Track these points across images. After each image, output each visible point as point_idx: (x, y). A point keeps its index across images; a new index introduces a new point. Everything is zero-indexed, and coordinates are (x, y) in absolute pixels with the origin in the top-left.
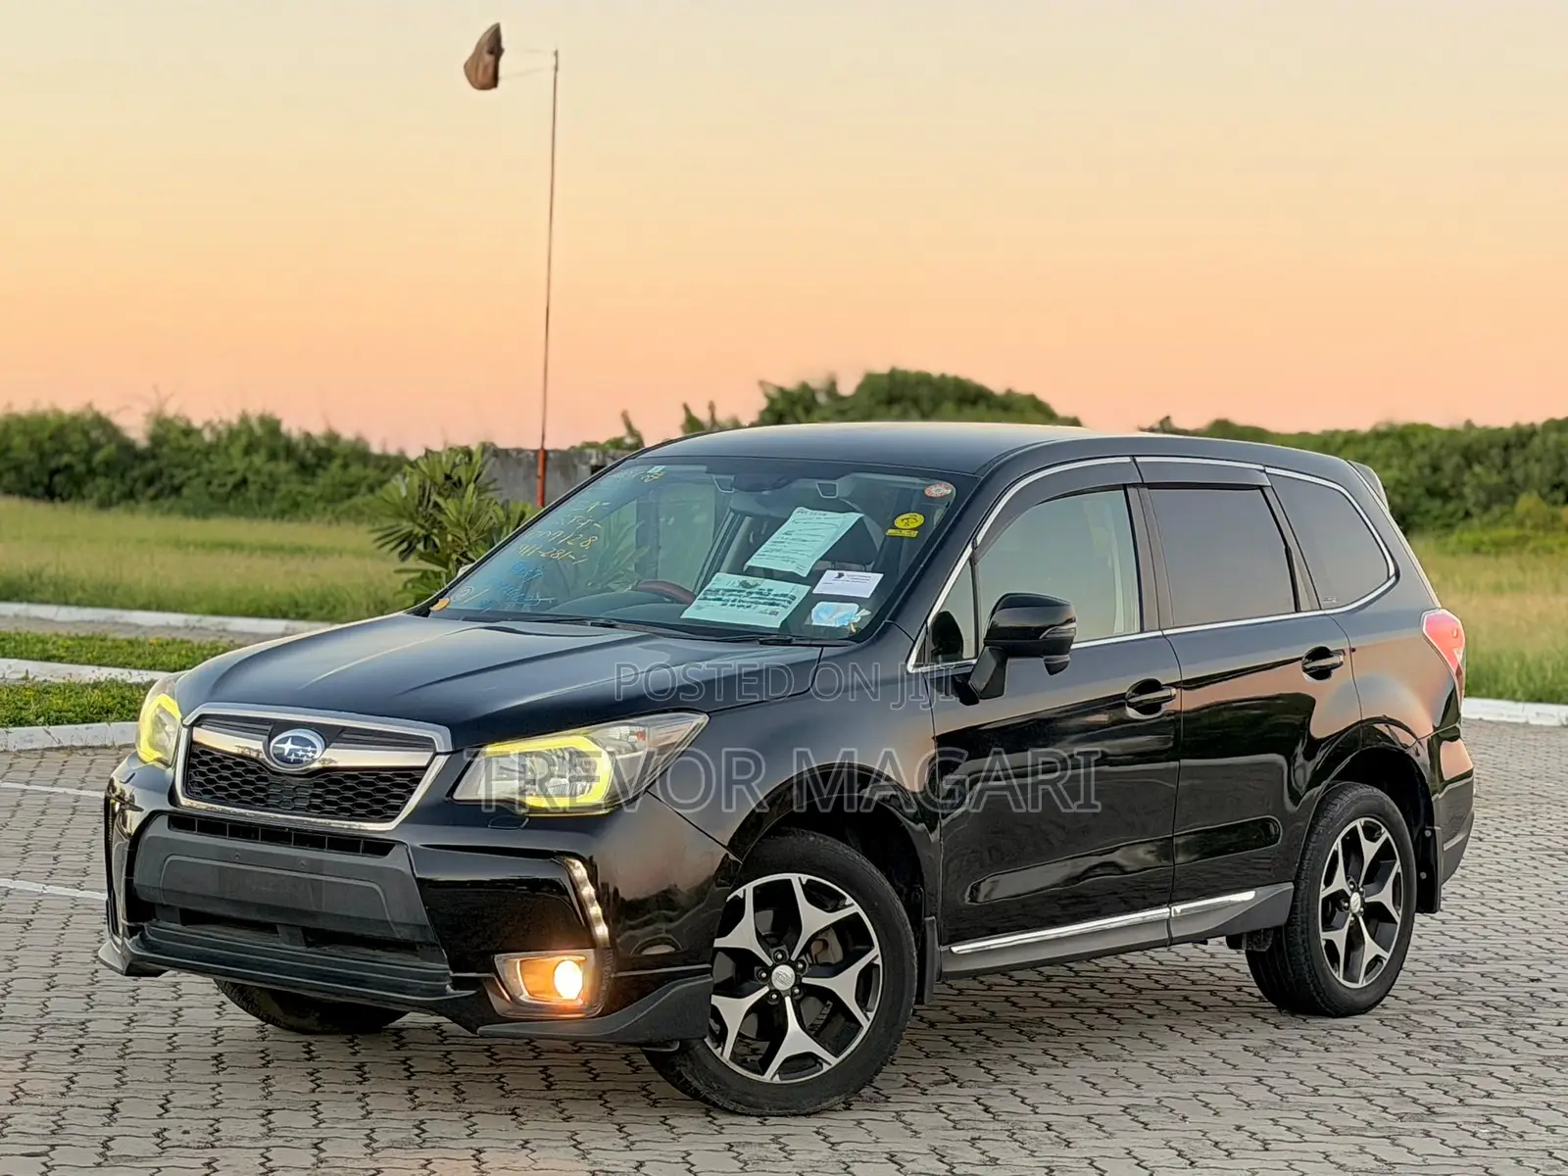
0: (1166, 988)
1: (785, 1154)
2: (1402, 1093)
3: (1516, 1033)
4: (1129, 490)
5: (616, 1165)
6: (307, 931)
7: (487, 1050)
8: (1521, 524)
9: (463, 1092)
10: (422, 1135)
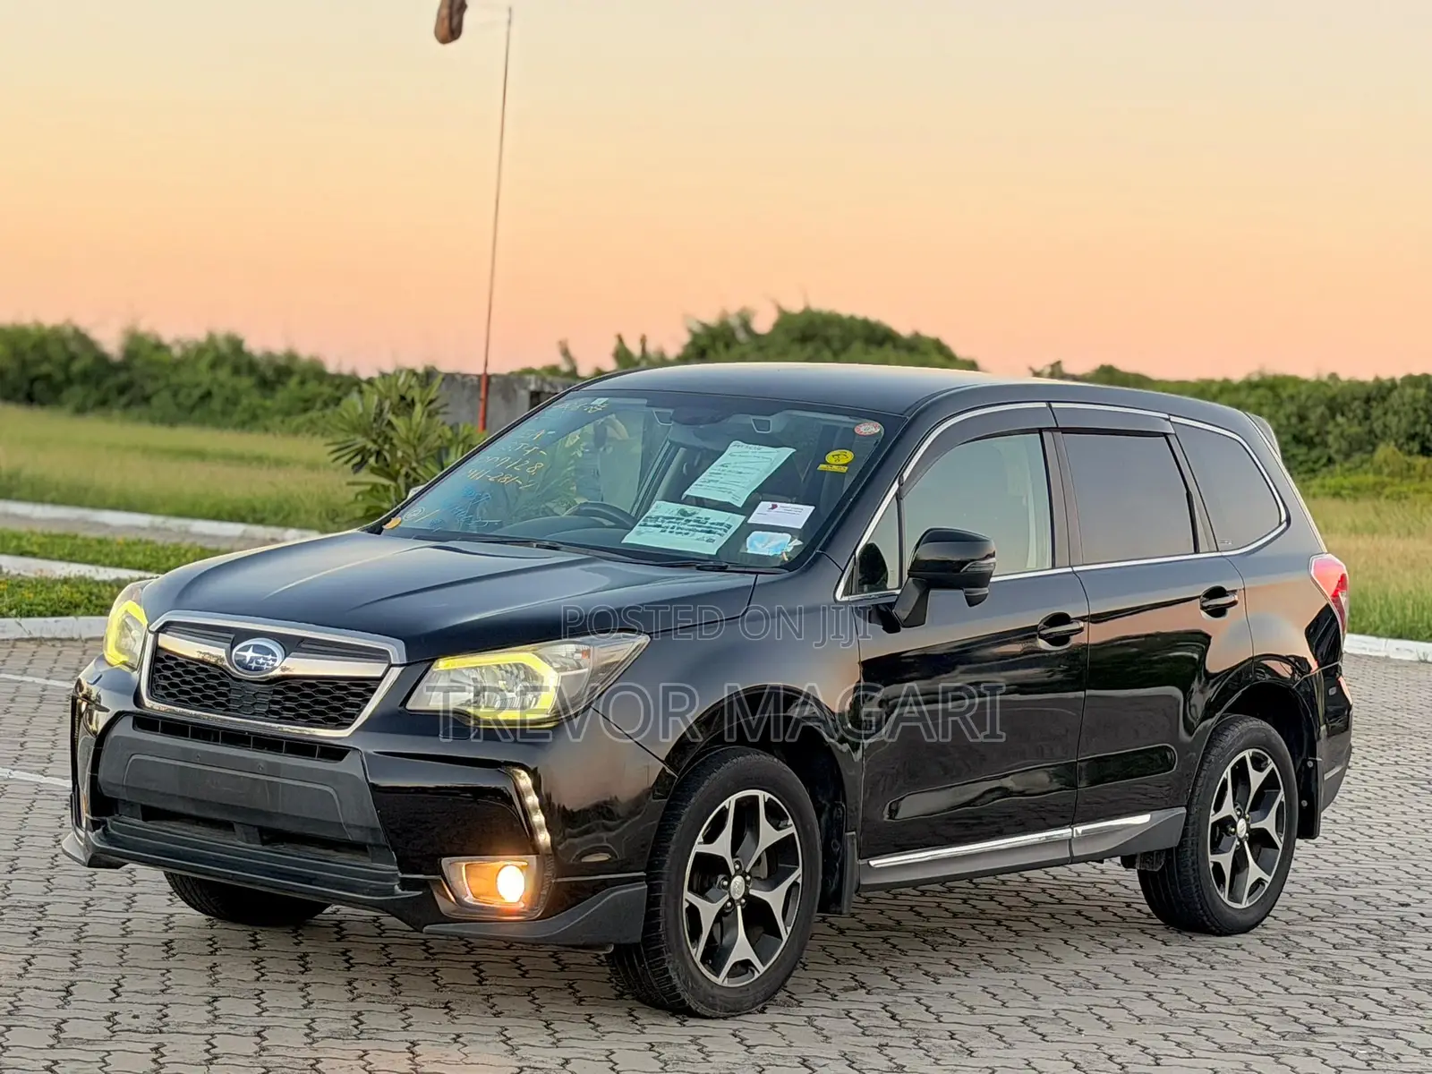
0: (1060, 902)
1: (703, 1055)
2: (1284, 1012)
3: (1388, 956)
4: (1044, 433)
5: (543, 1062)
6: (262, 830)
7: (423, 944)
8: (1378, 472)
9: (399, 985)
10: (360, 1027)
